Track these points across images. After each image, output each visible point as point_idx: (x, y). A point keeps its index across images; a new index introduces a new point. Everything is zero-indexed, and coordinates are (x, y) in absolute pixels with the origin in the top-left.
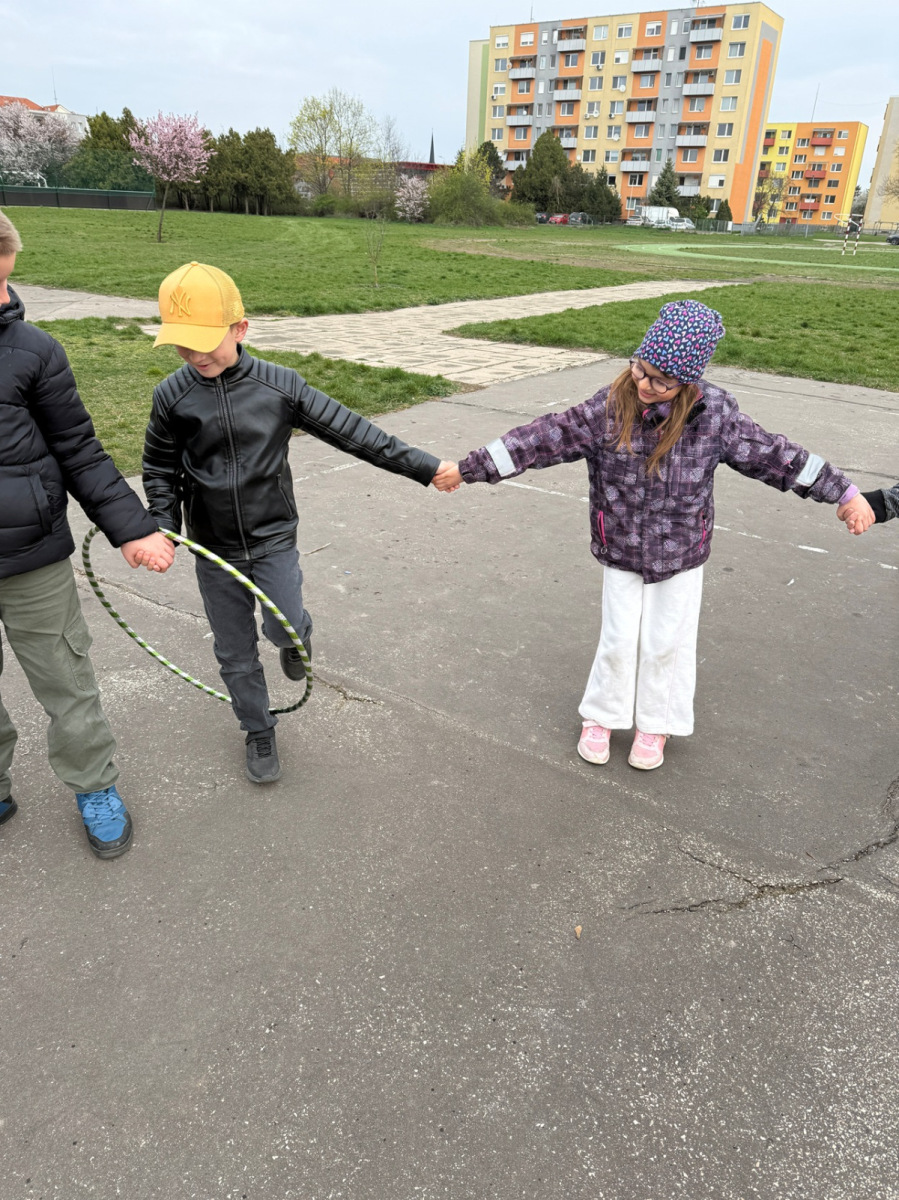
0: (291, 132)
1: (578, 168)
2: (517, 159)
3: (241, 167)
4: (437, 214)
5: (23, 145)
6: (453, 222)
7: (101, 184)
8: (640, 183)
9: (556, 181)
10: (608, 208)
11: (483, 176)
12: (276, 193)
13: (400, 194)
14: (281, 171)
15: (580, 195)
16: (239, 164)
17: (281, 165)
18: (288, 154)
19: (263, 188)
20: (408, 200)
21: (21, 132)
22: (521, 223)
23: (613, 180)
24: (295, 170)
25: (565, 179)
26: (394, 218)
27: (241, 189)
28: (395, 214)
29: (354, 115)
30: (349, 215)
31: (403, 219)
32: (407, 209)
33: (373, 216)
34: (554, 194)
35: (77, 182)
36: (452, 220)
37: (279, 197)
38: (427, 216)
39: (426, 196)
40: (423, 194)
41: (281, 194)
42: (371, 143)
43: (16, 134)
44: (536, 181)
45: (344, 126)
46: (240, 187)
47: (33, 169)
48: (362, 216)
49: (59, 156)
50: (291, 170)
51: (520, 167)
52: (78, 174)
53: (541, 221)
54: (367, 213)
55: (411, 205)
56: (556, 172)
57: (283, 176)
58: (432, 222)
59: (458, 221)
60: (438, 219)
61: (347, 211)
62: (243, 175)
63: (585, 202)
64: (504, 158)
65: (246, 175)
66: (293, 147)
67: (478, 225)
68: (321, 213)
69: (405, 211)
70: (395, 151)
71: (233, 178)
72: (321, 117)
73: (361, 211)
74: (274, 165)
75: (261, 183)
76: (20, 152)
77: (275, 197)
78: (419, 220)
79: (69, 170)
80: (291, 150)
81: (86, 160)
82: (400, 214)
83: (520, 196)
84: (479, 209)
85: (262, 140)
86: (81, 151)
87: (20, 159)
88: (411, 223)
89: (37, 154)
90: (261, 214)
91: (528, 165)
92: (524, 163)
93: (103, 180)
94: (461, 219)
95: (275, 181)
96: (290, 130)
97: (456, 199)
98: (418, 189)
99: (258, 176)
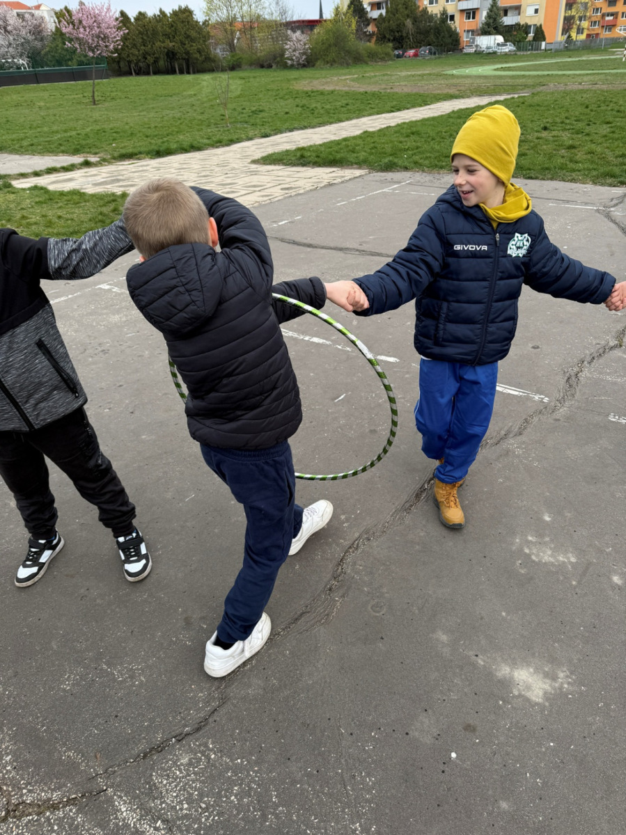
0: (205, 6)
1: (425, 10)
2: (379, 8)
3: (169, 38)
4: (317, 60)
5: (11, 38)
6: (329, 65)
7: (70, 63)
8: (474, 18)
9: (409, 23)
10: (449, 40)
11: (350, 26)
12: (198, 55)
13: (288, 47)
14: (200, 38)
15: (426, 33)
16: (167, 36)
17: (199, 33)
18: (204, 23)
19: (187, 53)
20: (294, 51)
21: (9, 28)
22: (382, 59)
23: (452, 18)
24: (209, 36)
25: (415, 21)
26: (285, 67)
27: (171, 55)
28: (286, 63)
30: (253, 67)
31: (292, 66)
32: (294, 58)
33: (270, 66)
34: (408, 33)
35: (53, 63)
36: (328, 62)
37: (200, 59)
38: (309, 62)
39: (307, 46)
40: (305, 45)
41: (201, 56)
42: (265, 8)
43: (6, 31)
44: (393, 24)
46: (170, 54)
47: (21, 56)
48: (262, 66)
49: (38, 44)
50: (207, 37)
51: (381, 15)
52: (53, 56)
53: (398, 56)
54: (265, 64)
55: (297, 54)
56: (408, 16)
57: (201, 41)
58: (313, 66)
59: (332, 63)
60: (318, 63)
61: (251, 64)
62: (171, 45)
63: (432, 37)
64: (369, 9)
65: (173, 44)
66: (207, 18)
67: (348, 65)
68: (233, 68)
69: (292, 60)
70: (283, 13)
71: (164, 48)
73: (261, 63)
74: (193, 34)
75: (186, 49)
76: (10, 44)
77: (197, 59)
78: (304, 66)
79: (46, 54)
80: (206, 21)
81: (57, 46)
82: (289, 62)
83: (382, 38)
84: (348, 52)
85: (184, 15)
86: (54, 38)
87: (11, 49)
88: (298, 69)
89: (22, 44)
90: (188, 73)
91: (387, 12)
92: (383, 12)
93: (71, 59)
94: (334, 61)
95: (195, 46)
97: (330, 46)
98: (301, 41)
99: (183, 44)
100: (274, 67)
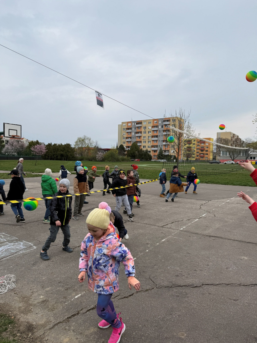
1: (141, 149)
2: (129, 148)
3: (62, 151)
5: (13, 147)
7: (30, 155)
8: (156, 152)
9: (137, 152)
10: (149, 157)
12: (70, 156)
13: (97, 156)
15: (142, 155)
16: (61, 150)
17: (72, 150)
18: (74, 148)
19: (67, 155)
20: (99, 157)
21: (13, 145)
22: (127, 161)
23: (150, 152)
24: (75, 152)
25: (138, 152)
27: (62, 155)
29: (89, 140)
31: (98, 161)
33: (92, 160)
34: (136, 155)
39: (103, 156)
41: (71, 156)
44: (132, 152)
45: (87, 142)
47: (15, 152)
48: (90, 160)
49: (21, 150)
52: (25, 153)
53: (132, 161)
54: (91, 160)
55: (100, 158)
56: (136, 150)
57: (72, 153)
58: (104, 161)
60: (106, 161)
61: (86, 159)
62: (62, 153)
64: (126, 148)
67: (114, 162)
69: (98, 159)
72: (81, 141)
74: (70, 150)
76: (13, 149)
78: (102, 161)
79: (23, 152)
81: (27, 150)
82: (97, 160)
83: (128, 155)
84: (115, 158)
85: (68, 146)
87: (12, 150)
88: (100, 162)
89: (16, 149)
90: (67, 160)
91: (130, 149)
92: (129, 149)
94: (110, 160)
95: (70, 154)
96: (75, 143)
97: (109, 157)
98: (101, 155)
99: (66, 153)
100: (93, 160)
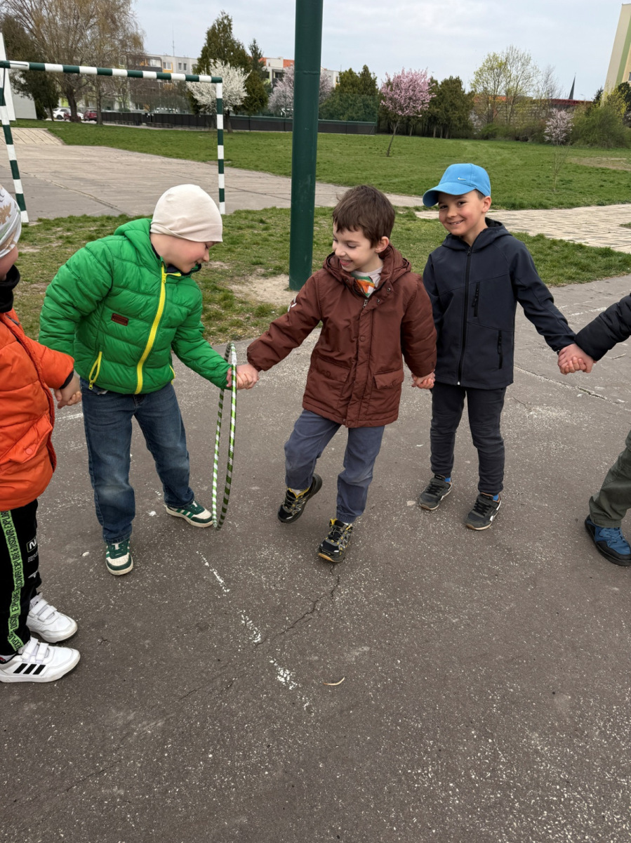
0: (474, 79)
3: (435, 104)
4: (577, 139)
6: (589, 145)
11: (619, 110)
12: (457, 123)
13: (549, 123)
14: (463, 107)
17: (464, 103)
18: (470, 94)
19: (449, 119)
20: (556, 128)
24: (473, 106)
26: (542, 142)
28: (544, 138)
29: (523, 64)
30: (507, 139)
31: (549, 142)
32: (554, 134)
33: (525, 140)
36: (588, 142)
37: (459, 126)
38: (568, 140)
39: (570, 125)
40: (568, 123)
41: (460, 123)
42: (533, 85)
45: (514, 73)
46: (432, 119)
48: (517, 139)
50: (470, 107)
54: (521, 137)
55: (558, 131)
57: (464, 110)
58: (571, 144)
59: (593, 144)
60: (577, 142)
61: (507, 136)
62: (436, 110)
65: (438, 110)
66: (473, 89)
67: (609, 147)
68: (486, 137)
69: (552, 136)
70: (551, 91)
71: (429, 112)
72: (497, 67)
73: (517, 136)
74: (458, 103)
75: (448, 116)
77: (456, 126)
78: (561, 143)
80: (472, 92)
82: (548, 138)
84: (612, 135)
85: (453, 85)
88: (554, 145)
90: (444, 137)
94: (596, 142)
95: (457, 114)
96: (473, 78)
97: (594, 127)
98: (564, 119)
99: (447, 111)
100: (530, 140)
